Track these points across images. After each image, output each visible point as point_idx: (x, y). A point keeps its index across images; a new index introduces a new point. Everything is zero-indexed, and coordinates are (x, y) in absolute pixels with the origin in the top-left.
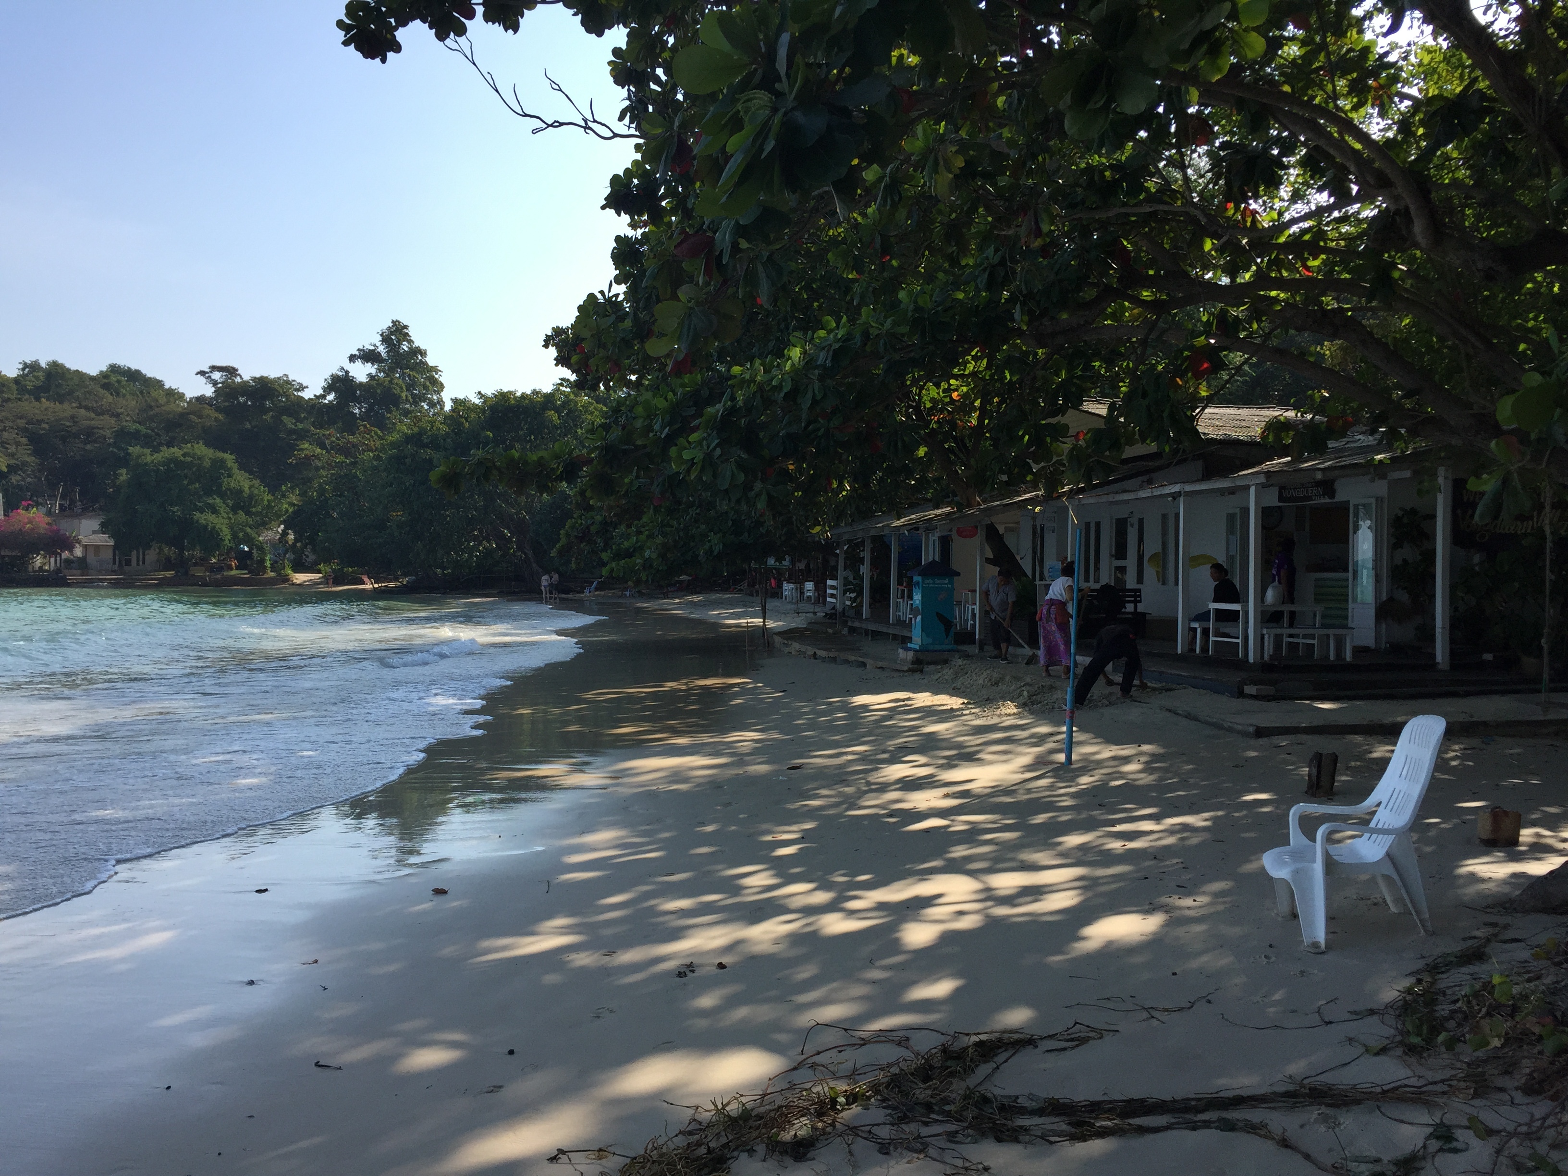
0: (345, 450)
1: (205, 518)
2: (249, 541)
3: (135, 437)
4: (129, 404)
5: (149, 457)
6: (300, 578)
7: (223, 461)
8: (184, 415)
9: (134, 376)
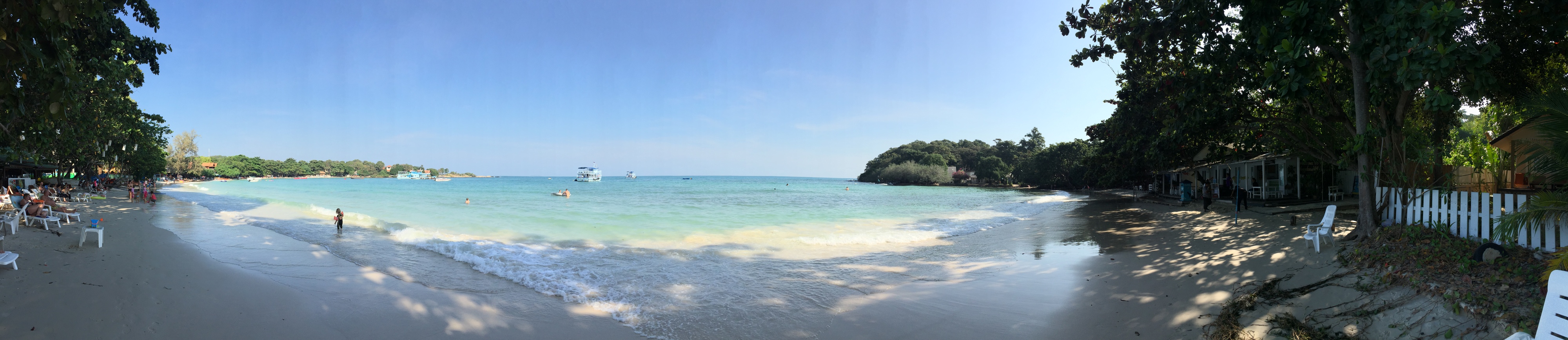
0: (1025, 157)
1: (995, 172)
2: (1004, 177)
3: (981, 155)
4: (979, 148)
5: (985, 159)
6: (1014, 185)
7: (999, 159)
8: (990, 150)
9: (980, 142)
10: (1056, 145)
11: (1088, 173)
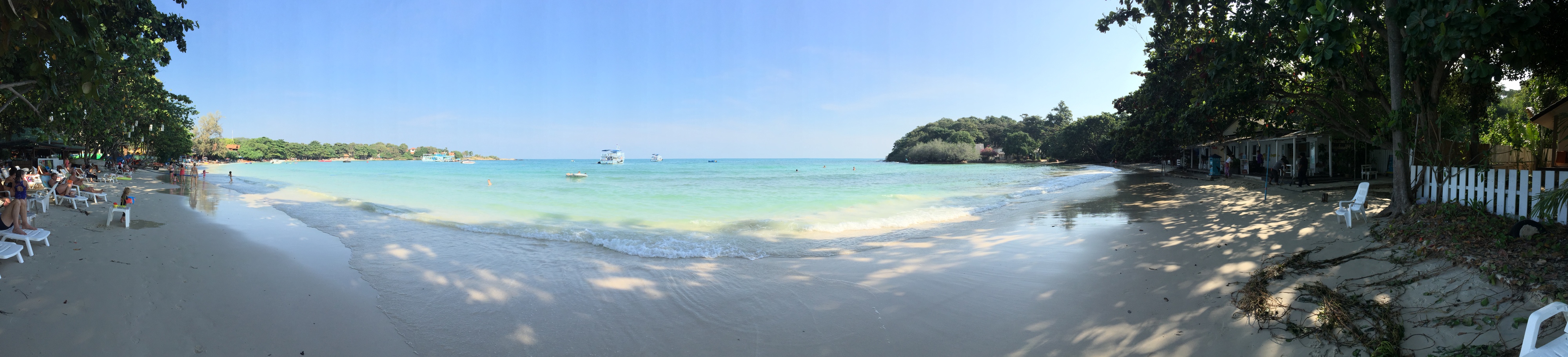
0: (1052, 131)
1: (1023, 148)
2: (1032, 153)
3: (1008, 131)
4: (1006, 124)
5: (1011, 135)
6: (1042, 161)
7: (1026, 135)
8: (1017, 125)
9: (1006, 118)
10: (1084, 119)
11: (1116, 147)
